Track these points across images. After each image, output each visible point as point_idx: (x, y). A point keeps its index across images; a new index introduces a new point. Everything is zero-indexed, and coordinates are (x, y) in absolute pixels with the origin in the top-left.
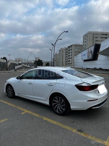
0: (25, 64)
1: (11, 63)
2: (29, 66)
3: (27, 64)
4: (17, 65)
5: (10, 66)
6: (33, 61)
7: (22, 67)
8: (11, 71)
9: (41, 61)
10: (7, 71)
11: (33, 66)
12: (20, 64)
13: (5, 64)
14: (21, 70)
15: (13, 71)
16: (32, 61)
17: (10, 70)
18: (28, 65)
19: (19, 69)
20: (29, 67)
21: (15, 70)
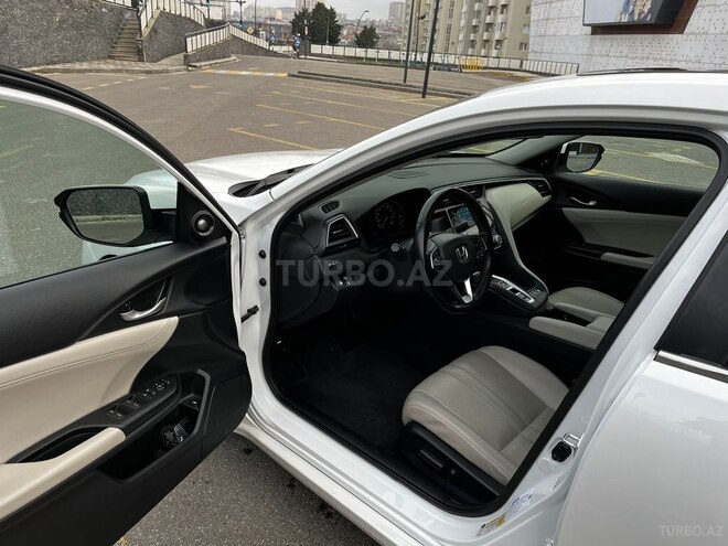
0: (243, 25)
1: (163, 13)
2: (263, 44)
3: (251, 30)
4: (196, 29)
5: (154, 30)
6: (285, 10)
7: (225, 41)
8: (165, 64)
9: (332, 13)
10: (141, 60)
11: (281, 43)
12: (212, 25)
13: (128, 15)
14: (221, 66)
15: (172, 63)
16: (279, 15)
17: (155, 60)
18: (256, 34)
19: (209, 53)
20: (265, 45)
21: (187, 61)
